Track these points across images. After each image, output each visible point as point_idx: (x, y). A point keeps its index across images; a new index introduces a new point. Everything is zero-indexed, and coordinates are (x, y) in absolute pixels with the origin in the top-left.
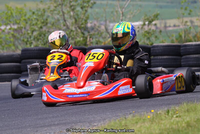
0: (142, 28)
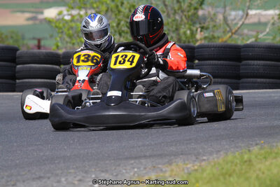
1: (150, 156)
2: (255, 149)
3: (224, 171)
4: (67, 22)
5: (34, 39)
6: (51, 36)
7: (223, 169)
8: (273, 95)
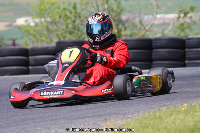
1: (92, 116)
3: (143, 124)
5: (10, 39)
6: (22, 38)
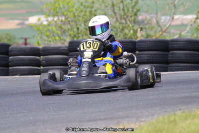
0: (195, 22)
1: (105, 119)
2: (179, 113)
4: (45, 26)
5: (22, 38)
6: (34, 37)
7: (156, 127)
8: (192, 75)
